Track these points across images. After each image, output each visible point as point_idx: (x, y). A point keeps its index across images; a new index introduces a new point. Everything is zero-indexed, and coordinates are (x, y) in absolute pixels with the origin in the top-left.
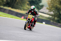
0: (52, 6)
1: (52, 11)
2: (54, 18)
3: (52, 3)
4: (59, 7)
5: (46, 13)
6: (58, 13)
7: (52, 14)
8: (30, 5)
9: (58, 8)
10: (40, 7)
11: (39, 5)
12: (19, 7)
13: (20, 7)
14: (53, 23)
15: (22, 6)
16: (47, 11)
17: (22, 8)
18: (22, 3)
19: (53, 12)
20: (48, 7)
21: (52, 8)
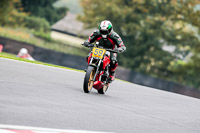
0: (95, 10)
1: (96, 26)
4: (117, 12)
5: (75, 33)
8: (22, 9)
9: (115, 16)
10: (55, 15)
11: (53, 8)
16: (79, 27)
20: (83, 15)
21: (94, 16)
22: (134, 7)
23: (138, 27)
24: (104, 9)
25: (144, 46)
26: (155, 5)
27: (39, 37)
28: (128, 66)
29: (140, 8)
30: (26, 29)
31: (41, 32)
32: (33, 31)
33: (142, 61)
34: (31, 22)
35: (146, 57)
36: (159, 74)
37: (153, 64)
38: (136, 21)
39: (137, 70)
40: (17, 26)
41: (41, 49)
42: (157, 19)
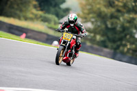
0: (90, 9)
1: (90, 21)
2: (95, 36)
3: (90, 5)
4: (104, 12)
6: (103, 26)
7: (90, 29)
8: (39, 9)
9: (103, 14)
10: (62, 13)
11: (60, 8)
12: (16, 14)
13: (18, 12)
14: (91, 47)
15: (21, 11)
17: (21, 14)
18: (22, 4)
19: (93, 23)
21: (89, 14)
22: (116, 8)
23: (118, 22)
24: (95, 9)
25: (123, 35)
26: (130, 6)
27: (51, 28)
28: (112, 48)
29: (120, 8)
30: (42, 23)
31: (52, 25)
32: (46, 24)
33: (122, 45)
34: (45, 18)
35: (124, 42)
36: (133, 54)
37: (129, 47)
38: (117, 18)
39: (118, 51)
40: (35, 20)
41: (52, 36)
42: (131, 16)
